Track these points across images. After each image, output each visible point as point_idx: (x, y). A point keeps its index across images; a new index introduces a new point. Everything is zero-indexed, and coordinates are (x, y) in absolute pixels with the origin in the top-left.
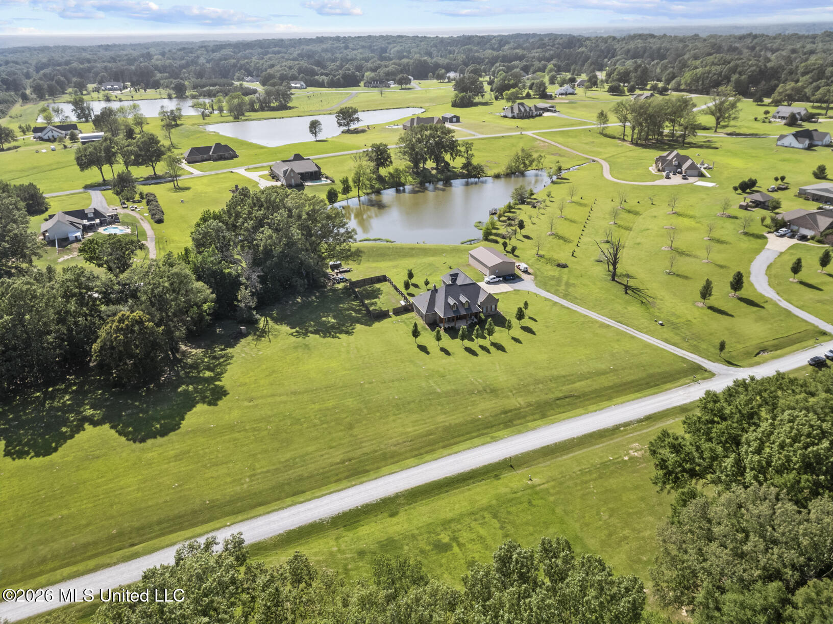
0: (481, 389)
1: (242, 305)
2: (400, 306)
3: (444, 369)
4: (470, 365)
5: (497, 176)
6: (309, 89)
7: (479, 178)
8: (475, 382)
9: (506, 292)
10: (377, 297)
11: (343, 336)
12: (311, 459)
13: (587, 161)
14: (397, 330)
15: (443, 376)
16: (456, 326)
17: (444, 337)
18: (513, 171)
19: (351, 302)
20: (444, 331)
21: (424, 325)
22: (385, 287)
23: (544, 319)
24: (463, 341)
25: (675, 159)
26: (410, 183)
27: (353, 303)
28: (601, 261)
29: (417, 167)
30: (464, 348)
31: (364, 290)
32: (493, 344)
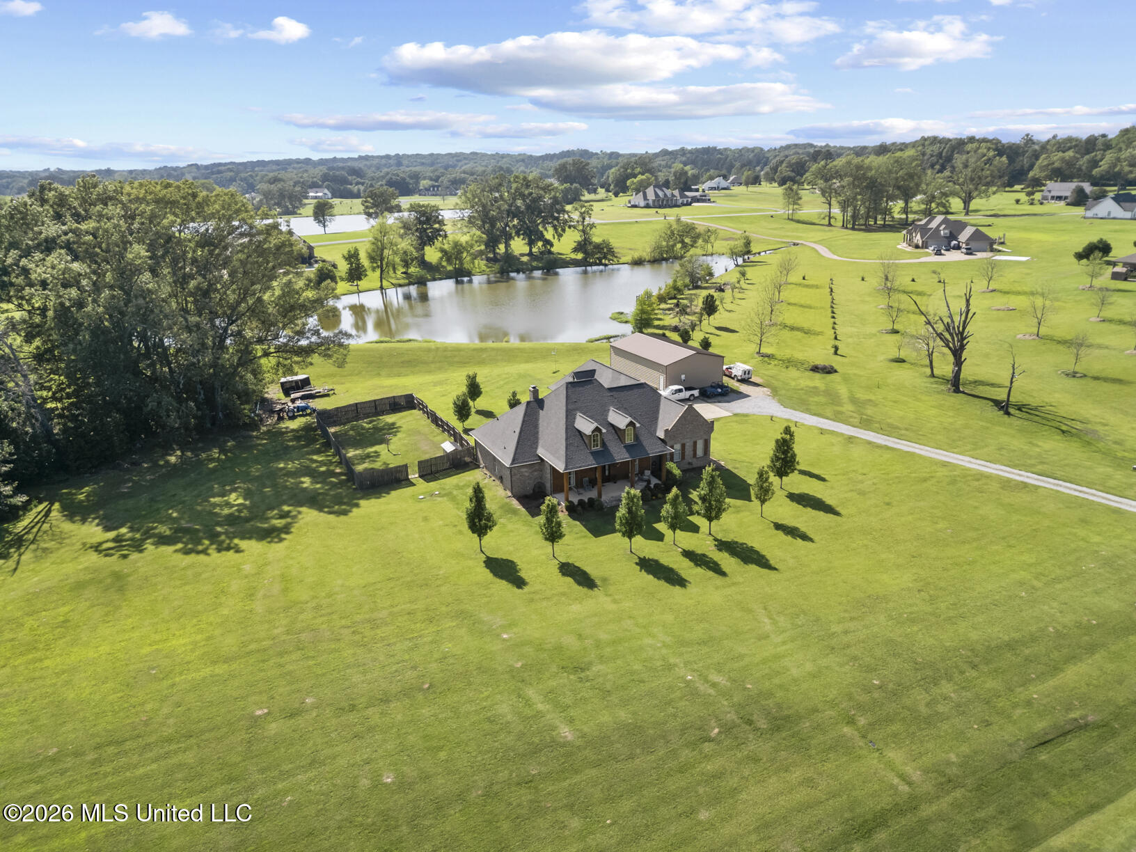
0: (732, 716)
2: (440, 454)
3: (580, 637)
4: (669, 618)
5: (638, 263)
7: (606, 265)
8: (702, 687)
9: (716, 420)
10: (383, 441)
11: (251, 547)
13: (787, 245)
14: (426, 519)
15: (579, 668)
16: (604, 498)
17: (570, 530)
18: (665, 256)
19: (311, 457)
20: (567, 513)
21: (508, 500)
22: (408, 419)
23: (844, 475)
24: (630, 538)
25: (944, 226)
26: (482, 273)
27: (315, 457)
28: (903, 361)
29: (494, 250)
30: (637, 561)
31: (352, 429)
32: (723, 546)
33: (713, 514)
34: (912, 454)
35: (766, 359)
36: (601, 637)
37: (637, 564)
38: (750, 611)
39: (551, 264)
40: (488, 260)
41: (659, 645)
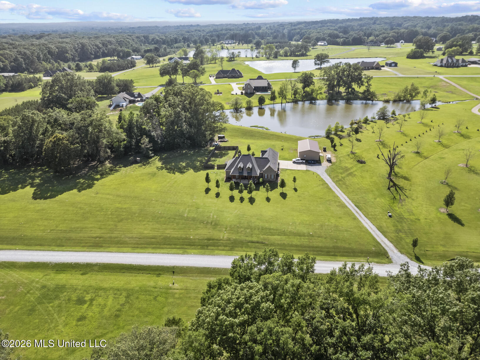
0: (210, 222)
1: (143, 146)
5: (387, 101)
6: (329, 46)
7: (372, 101)
8: (211, 216)
9: (299, 170)
10: (221, 157)
12: (85, 231)
13: (473, 98)
15: (198, 208)
22: (232, 153)
26: (322, 99)
29: (333, 90)
31: (220, 153)
35: (351, 154)
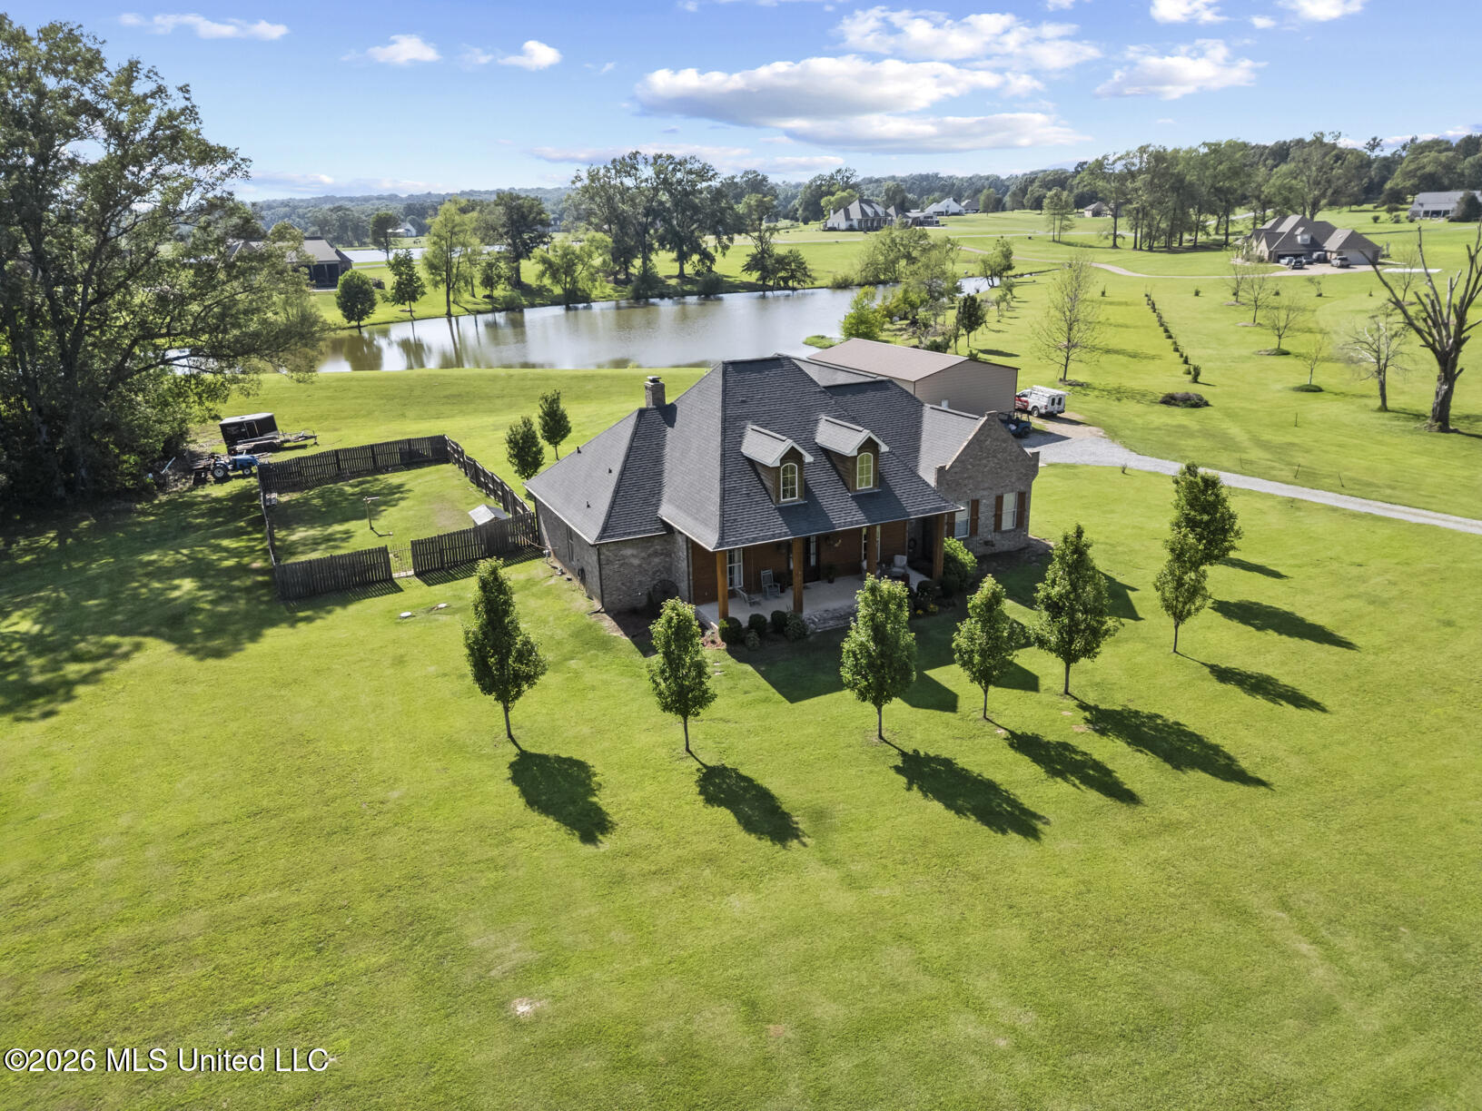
2: (461, 527)
5: (842, 285)
7: (794, 289)
10: (367, 514)
16: (807, 613)
17: (731, 683)
18: (882, 277)
19: (218, 542)
20: (724, 646)
21: (593, 619)
22: (428, 478)
23: (1317, 566)
24: (878, 703)
25: (1301, 229)
26: (607, 298)
27: (226, 543)
28: (1318, 390)
29: (627, 268)
30: (899, 762)
31: (321, 496)
32: (1106, 721)
33: (1078, 644)
34: (1434, 528)
35: (1078, 388)
36: (818, 1012)
37: (898, 769)
38: (1243, 915)
39: (712, 288)
40: (617, 282)
41: (1002, 1043)
